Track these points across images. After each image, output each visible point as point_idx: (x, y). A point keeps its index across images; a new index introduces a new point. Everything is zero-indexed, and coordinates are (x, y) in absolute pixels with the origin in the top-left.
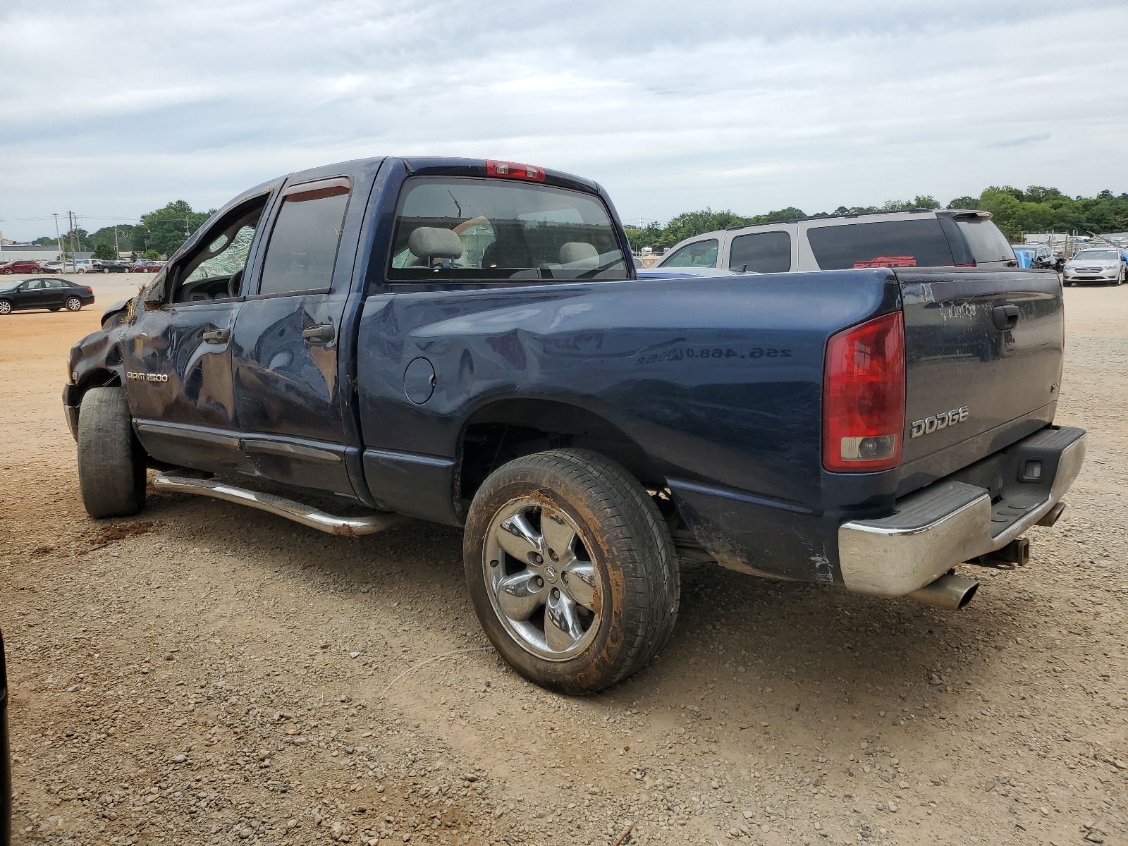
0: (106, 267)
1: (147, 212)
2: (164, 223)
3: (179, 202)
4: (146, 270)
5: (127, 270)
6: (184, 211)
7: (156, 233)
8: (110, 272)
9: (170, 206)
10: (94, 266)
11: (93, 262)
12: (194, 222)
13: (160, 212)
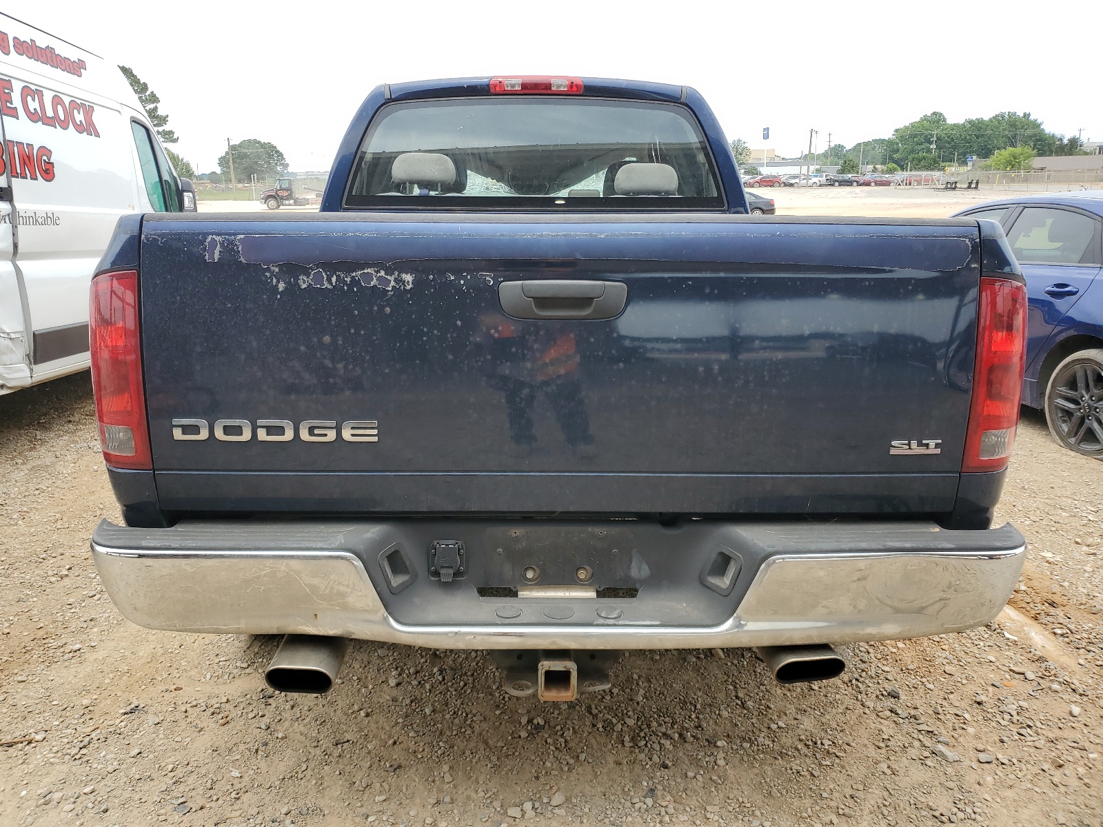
0: (836, 181)
1: (901, 126)
2: (916, 136)
3: (935, 113)
4: (873, 184)
5: (855, 184)
6: (938, 123)
7: (905, 146)
8: (839, 185)
9: (925, 118)
10: (827, 180)
11: (826, 176)
12: (946, 134)
13: (913, 125)
